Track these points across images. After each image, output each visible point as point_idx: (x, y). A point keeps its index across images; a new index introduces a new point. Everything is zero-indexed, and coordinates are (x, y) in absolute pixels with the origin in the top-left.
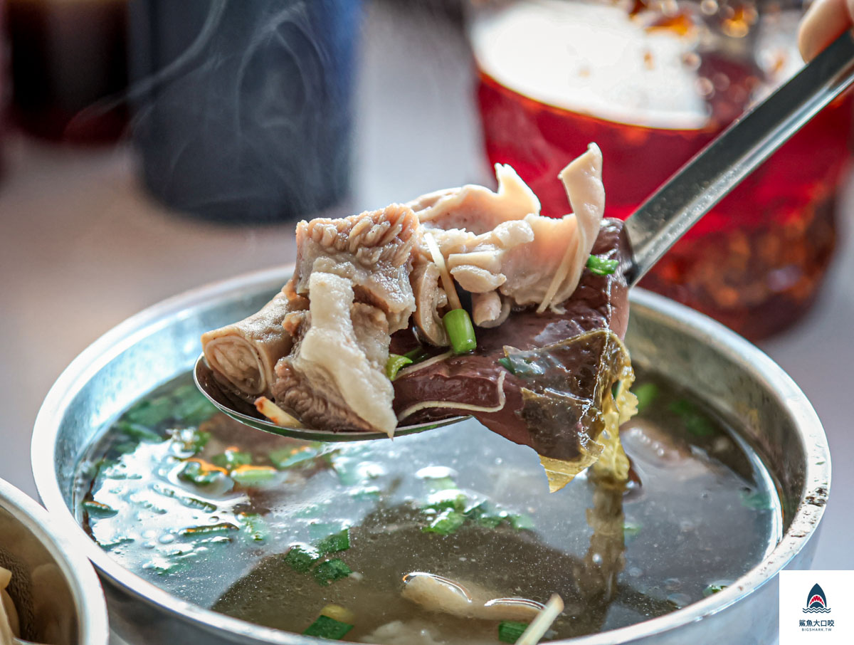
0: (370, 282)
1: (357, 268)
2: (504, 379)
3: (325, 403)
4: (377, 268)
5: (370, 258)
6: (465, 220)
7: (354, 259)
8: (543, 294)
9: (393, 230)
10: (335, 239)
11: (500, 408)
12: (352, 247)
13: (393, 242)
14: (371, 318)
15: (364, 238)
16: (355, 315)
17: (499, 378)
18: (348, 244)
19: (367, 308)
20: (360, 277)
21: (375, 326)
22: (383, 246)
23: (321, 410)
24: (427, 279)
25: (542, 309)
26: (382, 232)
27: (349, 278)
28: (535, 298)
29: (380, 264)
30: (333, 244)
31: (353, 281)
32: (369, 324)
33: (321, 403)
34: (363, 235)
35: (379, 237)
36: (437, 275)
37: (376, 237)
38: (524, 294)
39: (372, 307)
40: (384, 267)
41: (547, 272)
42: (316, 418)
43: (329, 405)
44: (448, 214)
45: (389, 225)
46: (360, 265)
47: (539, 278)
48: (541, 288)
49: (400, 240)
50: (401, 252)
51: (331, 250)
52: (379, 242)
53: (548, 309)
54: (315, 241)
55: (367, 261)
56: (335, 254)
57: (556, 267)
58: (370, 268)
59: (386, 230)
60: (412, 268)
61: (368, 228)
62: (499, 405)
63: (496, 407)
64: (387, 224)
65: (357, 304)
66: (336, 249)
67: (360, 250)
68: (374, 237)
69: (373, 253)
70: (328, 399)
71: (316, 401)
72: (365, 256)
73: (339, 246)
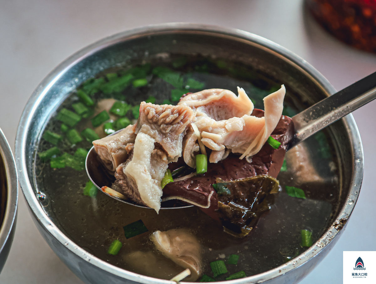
0: (162, 141)
1: (159, 133)
2: (212, 195)
3: (133, 192)
4: (167, 135)
5: (166, 130)
6: (220, 107)
7: (159, 129)
8: (245, 150)
9: (179, 118)
10: (153, 117)
11: (208, 207)
12: (159, 123)
13: (178, 123)
14: (160, 157)
15: (165, 121)
16: (154, 155)
17: (210, 194)
18: (158, 121)
19: (160, 153)
20: (159, 139)
21: (162, 161)
22: (173, 125)
23: (131, 193)
24: (190, 141)
25: (241, 158)
26: (174, 118)
27: (154, 138)
28: (240, 152)
29: (170, 134)
30: (152, 119)
31: (156, 140)
32: (159, 160)
33: (131, 191)
34: (165, 119)
35: (172, 121)
36: (196, 139)
37: (170, 121)
38: (236, 149)
39: (162, 152)
40: (172, 135)
41: (249, 141)
42: (129, 196)
43: (134, 193)
44: (213, 103)
45: (178, 115)
46: (160, 132)
47: (244, 143)
48: (244, 148)
49: (182, 123)
50: (181, 129)
51: (150, 121)
52: (171, 123)
53: (245, 158)
54: (145, 115)
55: (164, 132)
56: (152, 124)
57: (253, 140)
58: (164, 135)
59: (176, 117)
60: (186, 133)
61: (167, 116)
62: (208, 206)
63: (206, 206)
64: (176, 115)
65: (156, 150)
66: (153, 122)
67: (162, 126)
68: (169, 121)
69: (167, 128)
70: (134, 191)
71: (129, 189)
72: (164, 129)
73: (154, 120)
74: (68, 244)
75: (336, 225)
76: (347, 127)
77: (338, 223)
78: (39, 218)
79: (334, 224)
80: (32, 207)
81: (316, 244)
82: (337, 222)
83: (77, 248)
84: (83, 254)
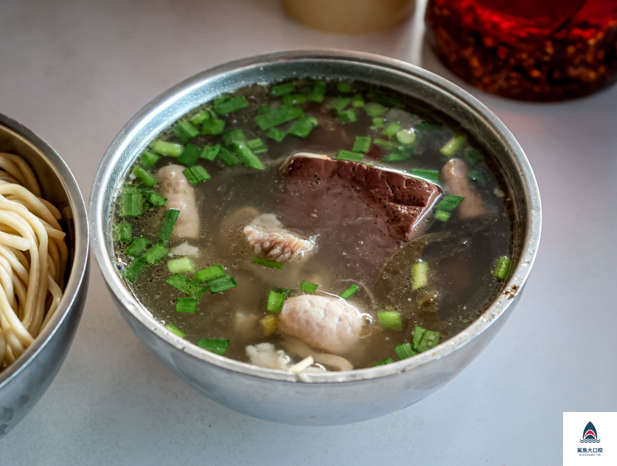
74: (156, 329)
75: (507, 293)
76: (519, 169)
77: (509, 291)
78: (119, 297)
79: (504, 292)
80: (110, 284)
81: (481, 318)
82: (509, 288)
83: (168, 334)
84: (175, 341)
